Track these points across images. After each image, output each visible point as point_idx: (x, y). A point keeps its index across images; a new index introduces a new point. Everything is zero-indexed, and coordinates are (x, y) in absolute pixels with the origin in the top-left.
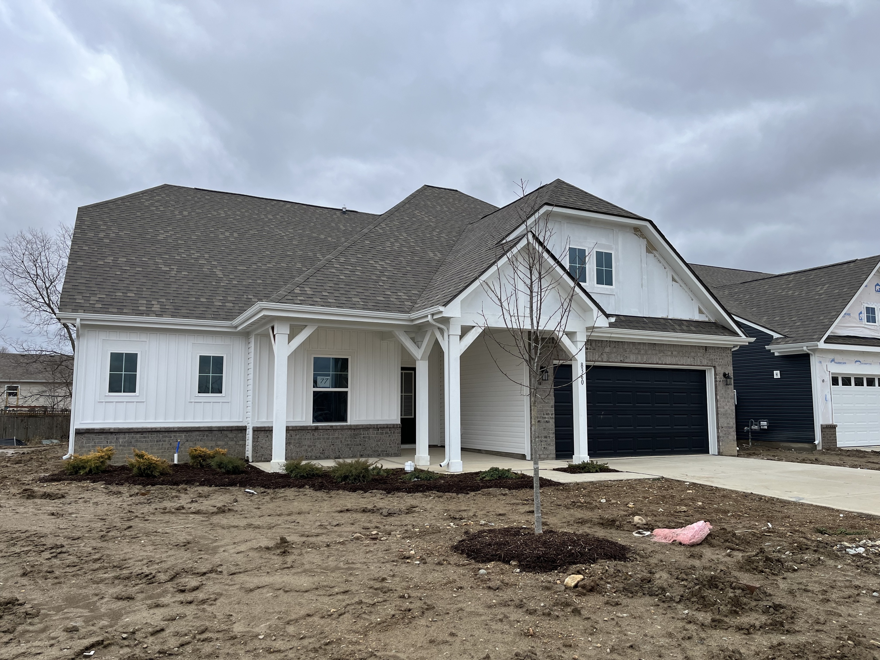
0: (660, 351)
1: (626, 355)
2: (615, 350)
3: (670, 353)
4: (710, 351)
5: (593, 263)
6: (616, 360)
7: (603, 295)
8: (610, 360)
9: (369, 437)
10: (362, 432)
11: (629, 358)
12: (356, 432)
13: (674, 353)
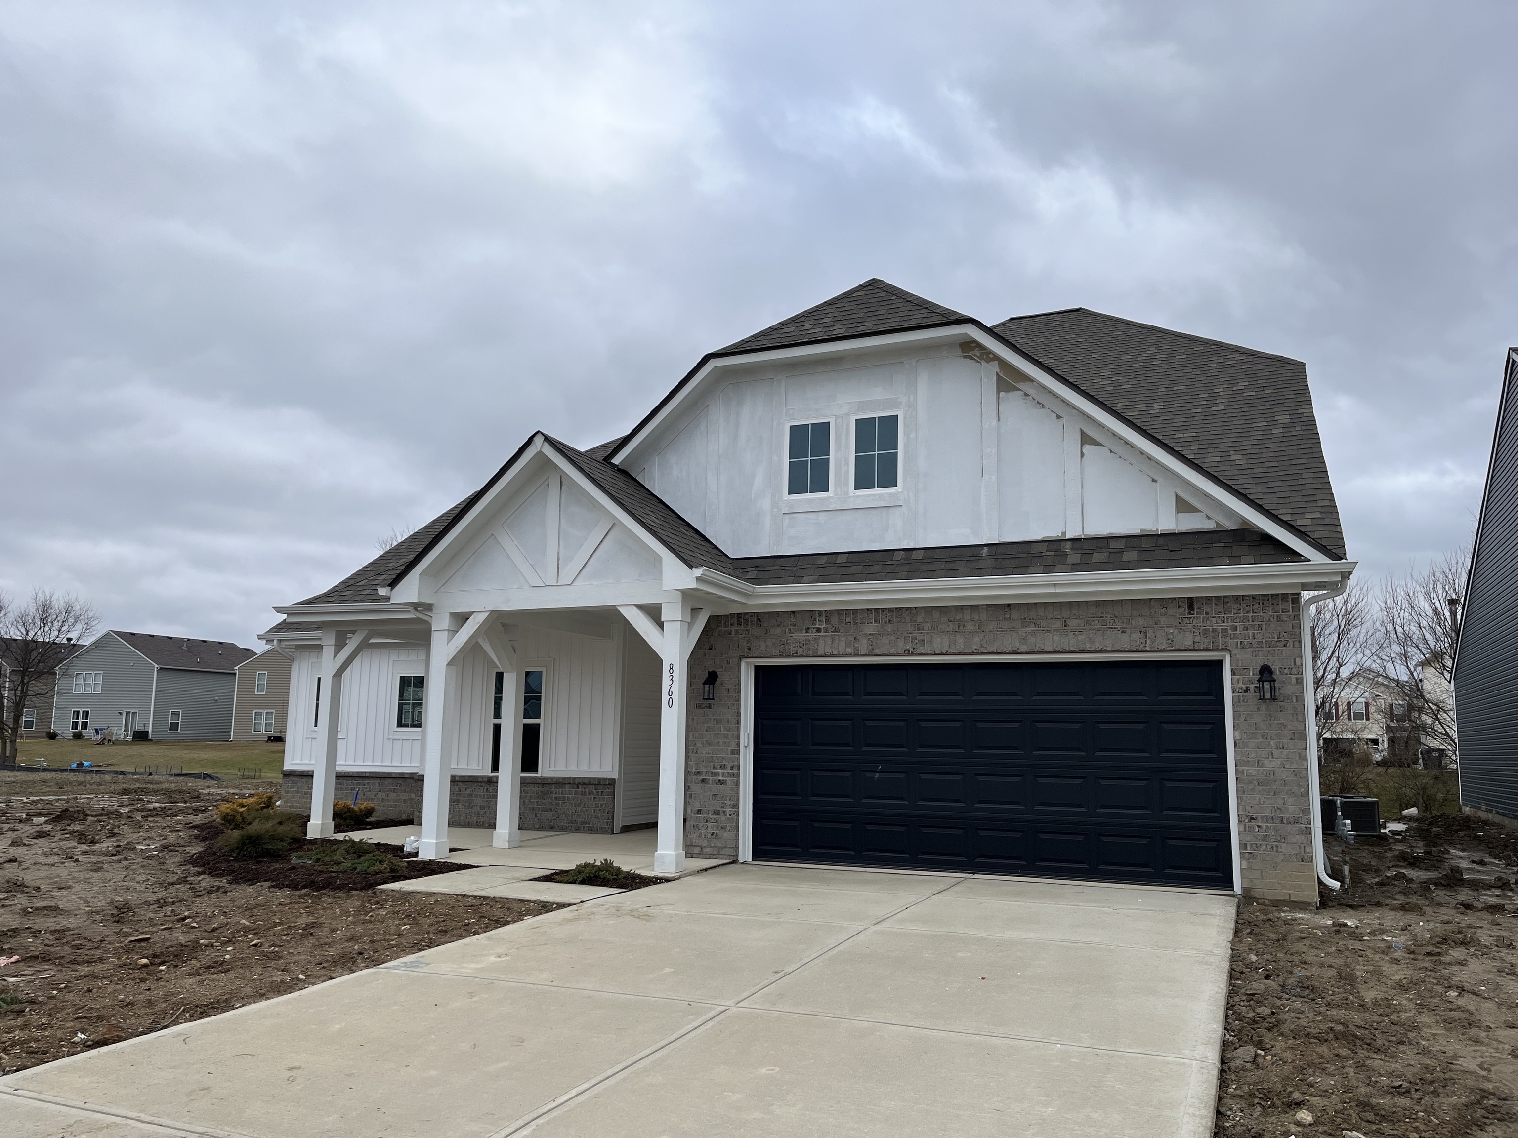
0: (1025, 622)
1: (920, 637)
2: (890, 628)
3: (1058, 624)
4: (1206, 608)
5: (847, 447)
6: (892, 651)
7: (872, 511)
8: (877, 651)
9: (564, 799)
10: (554, 789)
11: (931, 642)
12: (547, 789)
13: (1073, 623)
